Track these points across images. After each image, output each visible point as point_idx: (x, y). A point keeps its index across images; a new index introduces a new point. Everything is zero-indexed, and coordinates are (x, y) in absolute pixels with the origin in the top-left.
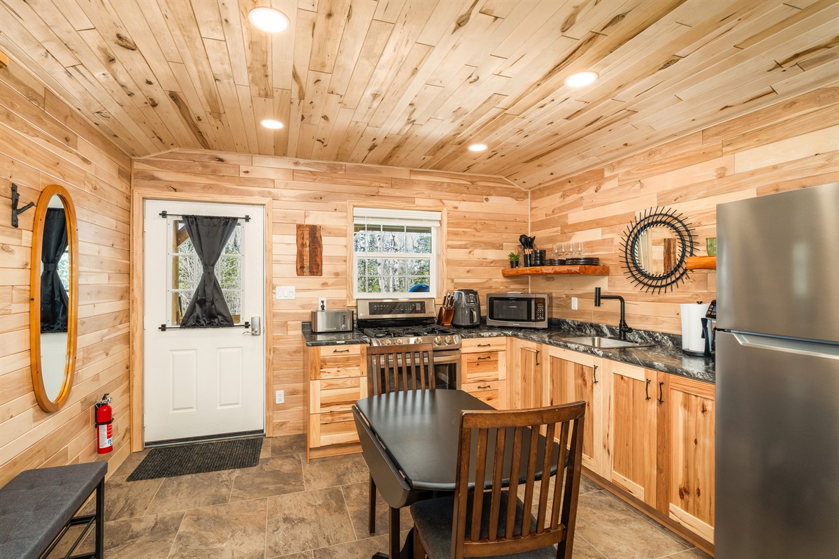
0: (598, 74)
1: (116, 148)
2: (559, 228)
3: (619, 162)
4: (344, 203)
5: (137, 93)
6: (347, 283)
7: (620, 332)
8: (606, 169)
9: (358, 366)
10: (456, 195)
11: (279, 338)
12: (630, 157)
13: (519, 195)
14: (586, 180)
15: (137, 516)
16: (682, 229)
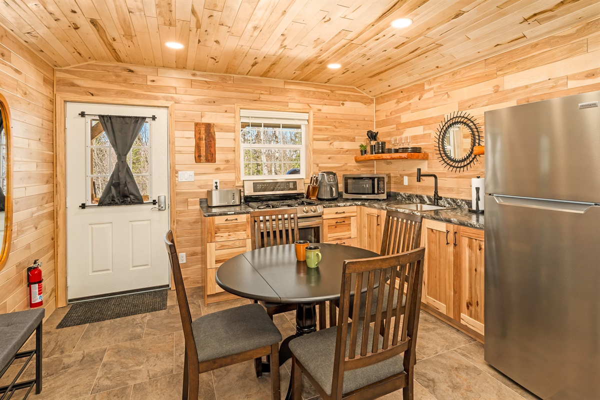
0: (412, 20)
1: (42, 61)
2: (395, 126)
3: (434, 79)
4: (233, 106)
5: (63, 19)
6: (235, 168)
7: (435, 200)
8: (425, 83)
9: (245, 231)
10: (319, 100)
11: (181, 212)
12: (441, 76)
13: (367, 101)
14: (412, 91)
15: (67, 353)
16: (473, 127)
